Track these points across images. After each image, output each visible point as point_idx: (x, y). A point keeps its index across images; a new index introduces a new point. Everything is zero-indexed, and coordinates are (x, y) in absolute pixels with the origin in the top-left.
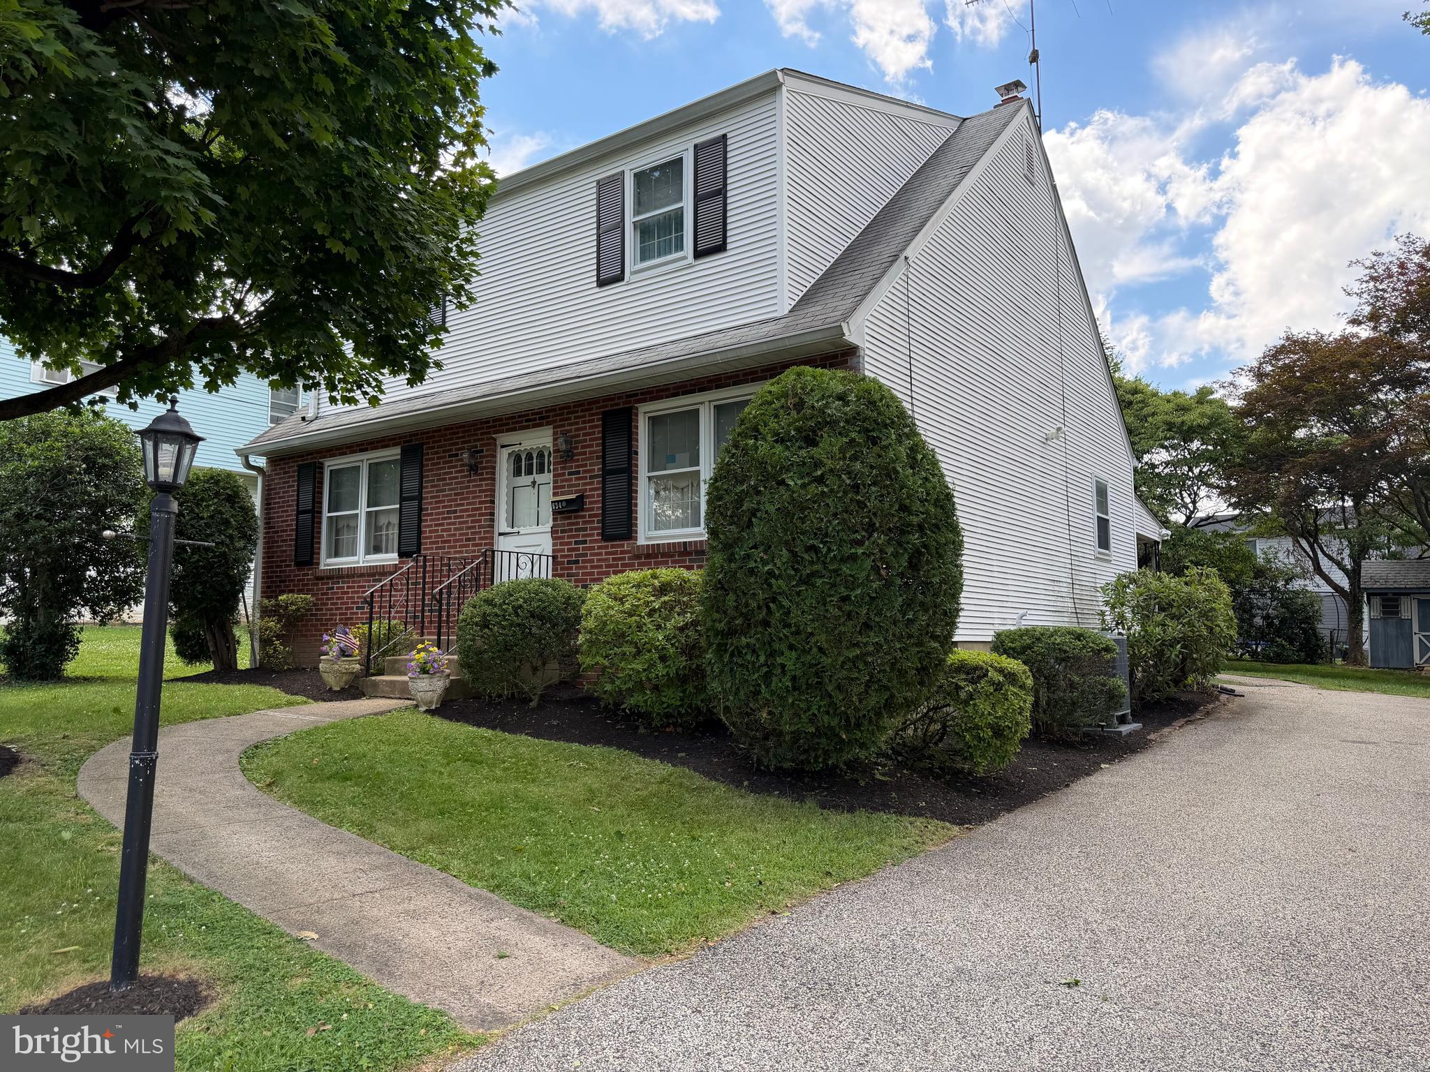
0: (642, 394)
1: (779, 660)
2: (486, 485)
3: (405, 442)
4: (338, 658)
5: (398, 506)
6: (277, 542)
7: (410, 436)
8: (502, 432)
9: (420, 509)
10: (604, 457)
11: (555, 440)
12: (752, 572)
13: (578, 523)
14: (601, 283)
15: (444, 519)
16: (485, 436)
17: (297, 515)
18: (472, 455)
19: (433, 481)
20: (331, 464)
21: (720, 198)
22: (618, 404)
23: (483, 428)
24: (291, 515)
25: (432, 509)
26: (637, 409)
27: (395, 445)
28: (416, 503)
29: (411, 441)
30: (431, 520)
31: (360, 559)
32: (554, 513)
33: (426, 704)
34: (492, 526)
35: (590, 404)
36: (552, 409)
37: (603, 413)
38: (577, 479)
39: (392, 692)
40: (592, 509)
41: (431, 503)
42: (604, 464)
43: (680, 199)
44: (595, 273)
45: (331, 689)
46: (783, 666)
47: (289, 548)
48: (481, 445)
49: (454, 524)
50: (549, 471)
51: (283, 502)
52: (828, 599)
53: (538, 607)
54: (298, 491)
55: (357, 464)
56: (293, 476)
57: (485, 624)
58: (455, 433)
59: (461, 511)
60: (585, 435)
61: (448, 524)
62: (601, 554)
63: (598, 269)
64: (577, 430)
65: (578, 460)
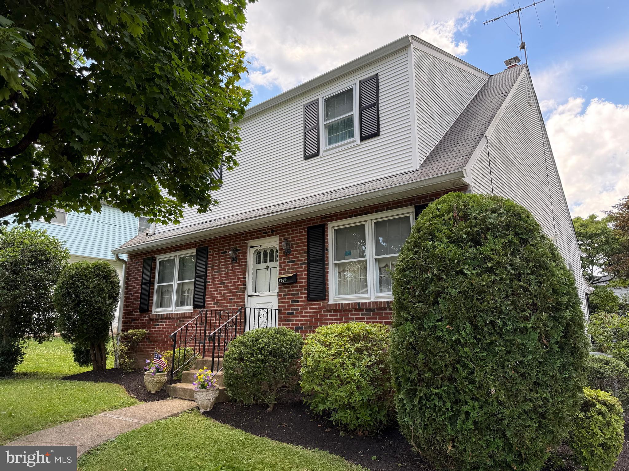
0: (331, 216)
1: (464, 409)
2: (242, 268)
3: (199, 246)
4: (154, 373)
5: (194, 280)
6: (131, 299)
7: (202, 242)
8: (251, 239)
9: (206, 282)
10: (308, 252)
11: (280, 243)
12: (439, 338)
13: (293, 291)
14: (306, 158)
15: (218, 287)
16: (241, 242)
17: (142, 285)
18: (234, 252)
19: (213, 266)
20: (160, 258)
21: (375, 108)
22: (317, 223)
23: (240, 238)
24: (139, 285)
25: (212, 282)
26: (328, 225)
27: (193, 247)
28: (203, 279)
29: (202, 245)
30: (211, 288)
31: (173, 309)
32: (279, 285)
33: (204, 408)
34: (244, 292)
35: (300, 223)
36: (278, 227)
37: (308, 227)
38: (293, 265)
39: (185, 395)
40: (302, 282)
41: (211, 279)
42: (308, 256)
43: (352, 110)
44: (303, 153)
45: (150, 392)
46: (468, 414)
47: (137, 302)
48: (239, 247)
49: (223, 290)
50: (276, 261)
51: (135, 278)
52: (506, 363)
53: (274, 348)
54: (143, 272)
55: (173, 258)
56: (141, 265)
57: (241, 359)
58: (225, 241)
59: (228, 283)
60: (297, 240)
61: (220, 290)
62: (307, 309)
63: (305, 151)
64: (292, 237)
65: (293, 255)
